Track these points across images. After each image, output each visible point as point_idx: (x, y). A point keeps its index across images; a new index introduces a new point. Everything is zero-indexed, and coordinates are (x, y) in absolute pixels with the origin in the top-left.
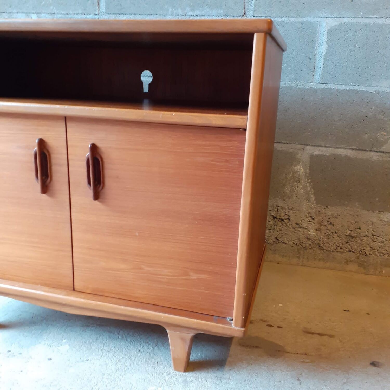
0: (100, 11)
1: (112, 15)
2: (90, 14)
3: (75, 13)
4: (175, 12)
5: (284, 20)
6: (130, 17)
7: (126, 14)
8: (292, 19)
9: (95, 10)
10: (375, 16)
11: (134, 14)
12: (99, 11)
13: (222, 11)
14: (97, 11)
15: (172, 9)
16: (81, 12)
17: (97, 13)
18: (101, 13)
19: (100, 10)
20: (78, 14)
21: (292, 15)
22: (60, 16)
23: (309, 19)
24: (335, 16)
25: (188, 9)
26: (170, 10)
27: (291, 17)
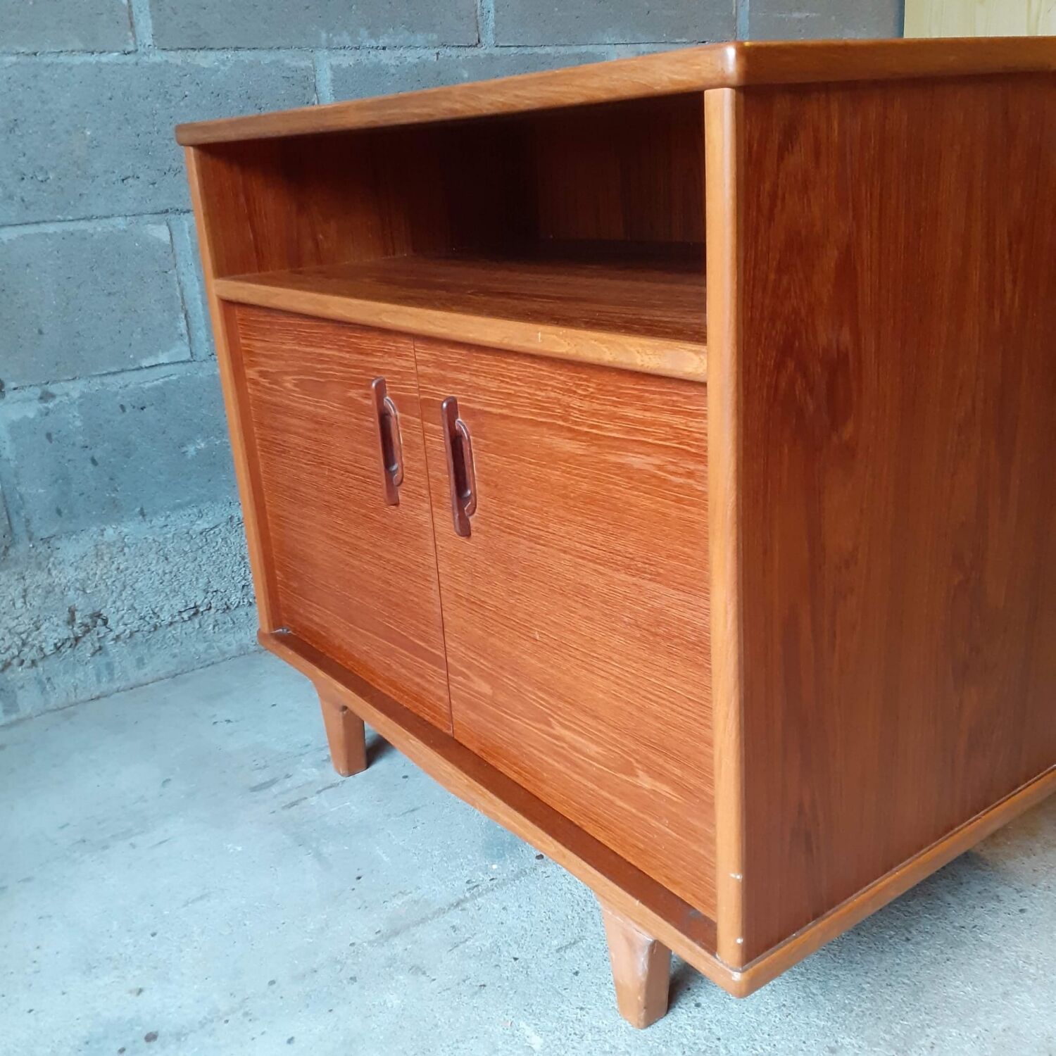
0: (139, 43)
1: (172, 53)
2: (110, 52)
3: (63, 49)
4: (335, 40)
5: (549, 52)
6: (226, 56)
7: (211, 49)
8: (562, 50)
9: (125, 42)
10: (684, 40)
11: (237, 49)
12: (135, 43)
13: (435, 37)
14: (131, 42)
15: (328, 32)
16: (81, 46)
17: (131, 48)
18: (141, 49)
19: (139, 39)
20: (73, 51)
21: (562, 41)
22: (14, 59)
23: (590, 48)
24: (628, 42)
25: (364, 32)
26: (324, 35)
27: (561, 45)
